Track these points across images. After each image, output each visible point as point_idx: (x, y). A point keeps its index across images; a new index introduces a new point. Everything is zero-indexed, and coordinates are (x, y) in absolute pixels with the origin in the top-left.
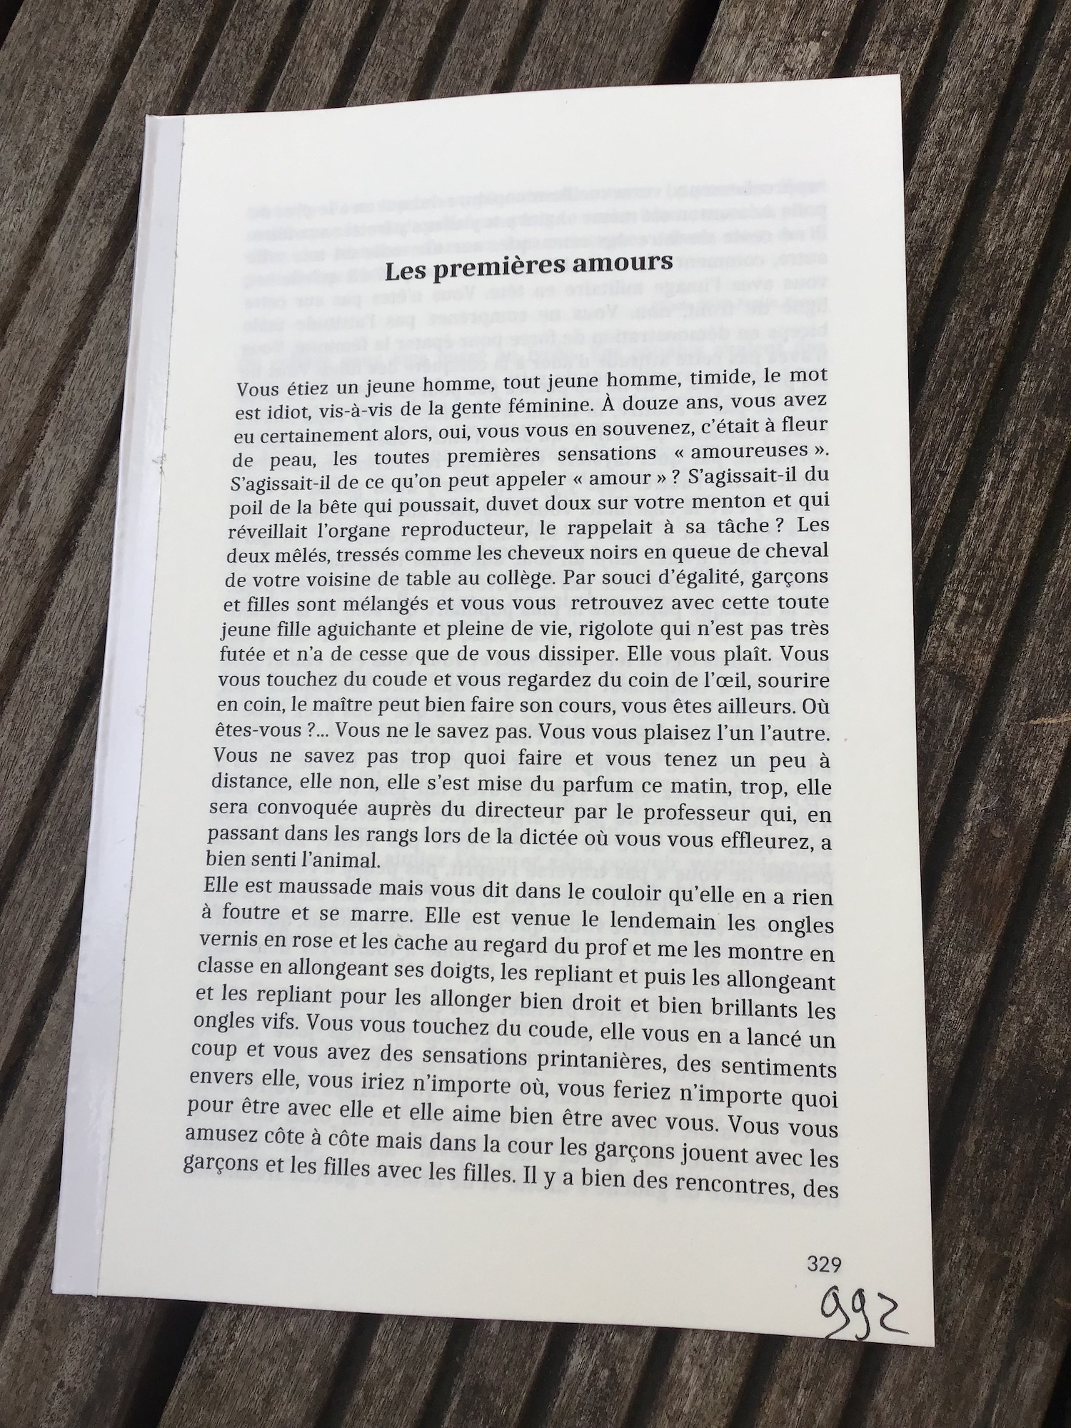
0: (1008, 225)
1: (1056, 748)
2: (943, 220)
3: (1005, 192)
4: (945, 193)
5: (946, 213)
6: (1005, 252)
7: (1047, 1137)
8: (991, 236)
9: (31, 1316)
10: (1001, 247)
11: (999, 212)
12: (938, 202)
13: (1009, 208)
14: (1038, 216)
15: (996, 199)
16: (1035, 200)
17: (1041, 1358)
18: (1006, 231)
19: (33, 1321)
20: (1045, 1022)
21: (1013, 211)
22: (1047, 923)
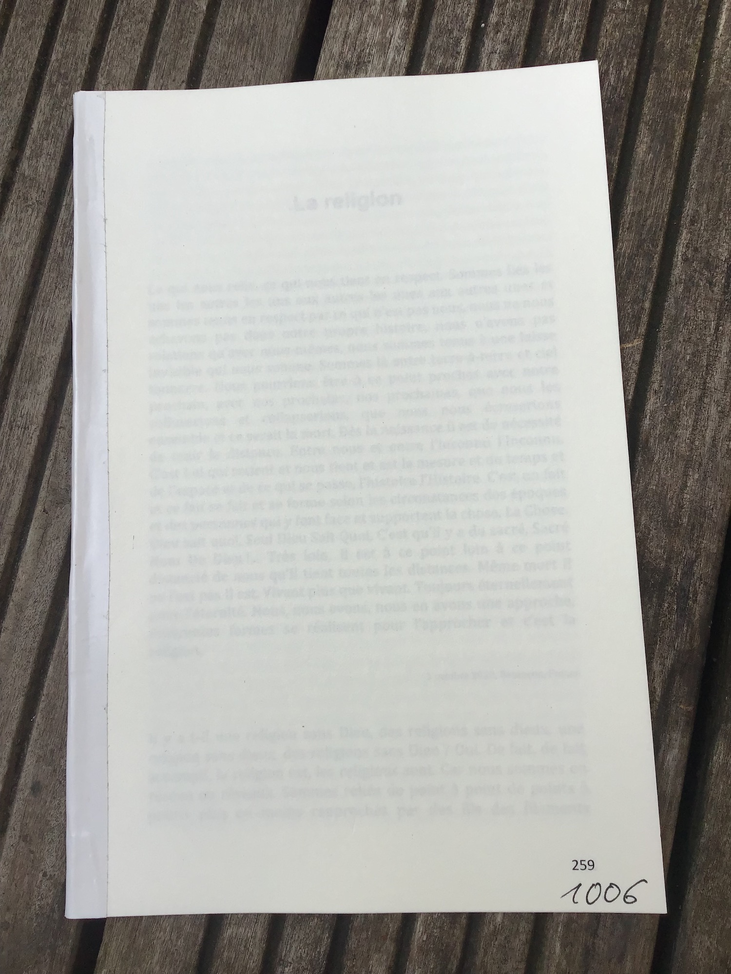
0: (560, 35)
1: (633, 362)
2: (518, 36)
3: (555, 13)
4: (517, 19)
5: (519, 32)
6: (560, 52)
7: (660, 606)
8: (549, 43)
9: (18, 834)
10: (557, 49)
11: (552, 27)
12: (513, 25)
13: (559, 24)
14: (578, 27)
15: (549, 19)
16: (575, 15)
17: (677, 744)
18: (559, 39)
19: (20, 837)
20: (649, 534)
21: (561, 25)
22: (642, 473)
